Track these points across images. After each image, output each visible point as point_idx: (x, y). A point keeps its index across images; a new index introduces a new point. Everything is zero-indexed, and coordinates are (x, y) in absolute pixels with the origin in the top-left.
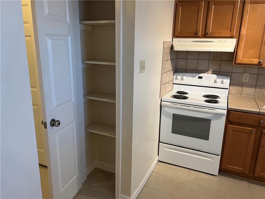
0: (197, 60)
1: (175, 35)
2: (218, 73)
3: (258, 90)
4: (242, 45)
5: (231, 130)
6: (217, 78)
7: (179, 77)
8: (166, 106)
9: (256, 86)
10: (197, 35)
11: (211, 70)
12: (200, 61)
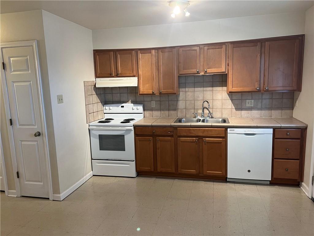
0: (119, 94)
1: (97, 76)
2: (135, 102)
3: (162, 112)
4: (141, 81)
5: (138, 141)
6: (134, 106)
7: (107, 108)
8: (93, 129)
9: (160, 110)
10: (112, 75)
11: (130, 100)
12: (122, 94)
